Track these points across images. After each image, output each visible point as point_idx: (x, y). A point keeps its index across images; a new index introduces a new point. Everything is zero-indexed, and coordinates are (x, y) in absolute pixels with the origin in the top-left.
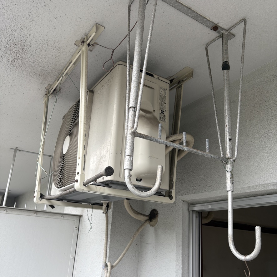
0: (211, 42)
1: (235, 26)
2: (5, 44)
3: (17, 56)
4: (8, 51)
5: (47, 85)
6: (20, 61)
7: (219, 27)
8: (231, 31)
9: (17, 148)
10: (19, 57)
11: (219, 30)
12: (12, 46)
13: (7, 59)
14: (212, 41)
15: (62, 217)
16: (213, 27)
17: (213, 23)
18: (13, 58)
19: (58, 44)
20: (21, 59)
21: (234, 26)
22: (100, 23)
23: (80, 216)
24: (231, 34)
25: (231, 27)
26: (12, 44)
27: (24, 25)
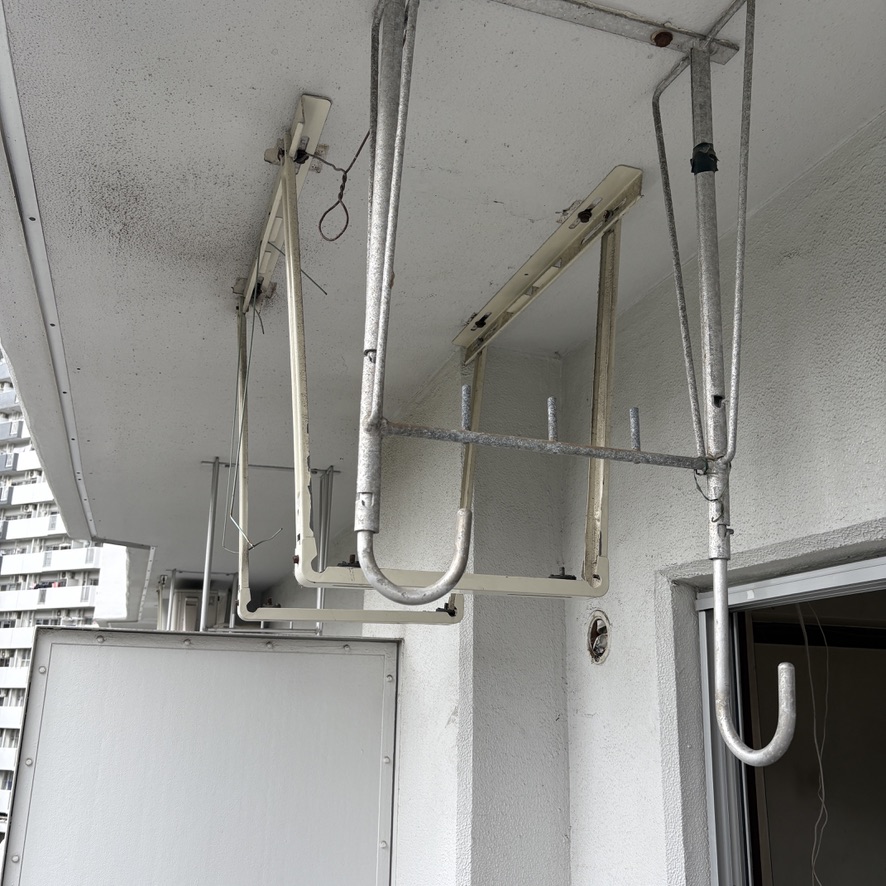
0: (666, 80)
1: (726, 19)
2: (87, 192)
3: (128, 217)
4: (101, 208)
5: (234, 282)
6: (142, 230)
7: (673, 33)
8: (718, 37)
9: (217, 458)
10: (135, 220)
11: (677, 39)
12: (106, 195)
13: (107, 231)
14: (669, 76)
15: (347, 649)
16: (654, 37)
17: (651, 24)
18: (119, 226)
19: (220, 167)
20: (140, 223)
21: (721, 21)
22: (313, 92)
23: (398, 642)
24: (723, 45)
25: (715, 26)
26: (104, 190)
27: (115, 134)
